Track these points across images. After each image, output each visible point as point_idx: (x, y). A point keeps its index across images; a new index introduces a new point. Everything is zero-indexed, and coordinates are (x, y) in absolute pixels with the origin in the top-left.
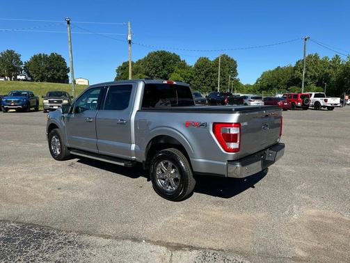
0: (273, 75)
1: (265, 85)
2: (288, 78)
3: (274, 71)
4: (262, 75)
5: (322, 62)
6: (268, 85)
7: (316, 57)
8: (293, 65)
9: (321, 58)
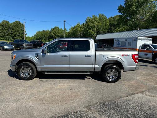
0: (41, 33)
1: (38, 38)
2: (48, 35)
3: (42, 32)
4: (37, 33)
5: (60, 30)
6: (40, 38)
7: (58, 28)
8: (50, 30)
9: (60, 28)
